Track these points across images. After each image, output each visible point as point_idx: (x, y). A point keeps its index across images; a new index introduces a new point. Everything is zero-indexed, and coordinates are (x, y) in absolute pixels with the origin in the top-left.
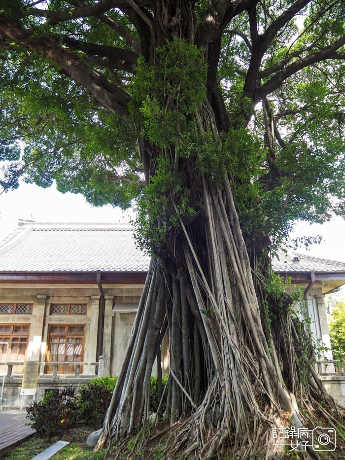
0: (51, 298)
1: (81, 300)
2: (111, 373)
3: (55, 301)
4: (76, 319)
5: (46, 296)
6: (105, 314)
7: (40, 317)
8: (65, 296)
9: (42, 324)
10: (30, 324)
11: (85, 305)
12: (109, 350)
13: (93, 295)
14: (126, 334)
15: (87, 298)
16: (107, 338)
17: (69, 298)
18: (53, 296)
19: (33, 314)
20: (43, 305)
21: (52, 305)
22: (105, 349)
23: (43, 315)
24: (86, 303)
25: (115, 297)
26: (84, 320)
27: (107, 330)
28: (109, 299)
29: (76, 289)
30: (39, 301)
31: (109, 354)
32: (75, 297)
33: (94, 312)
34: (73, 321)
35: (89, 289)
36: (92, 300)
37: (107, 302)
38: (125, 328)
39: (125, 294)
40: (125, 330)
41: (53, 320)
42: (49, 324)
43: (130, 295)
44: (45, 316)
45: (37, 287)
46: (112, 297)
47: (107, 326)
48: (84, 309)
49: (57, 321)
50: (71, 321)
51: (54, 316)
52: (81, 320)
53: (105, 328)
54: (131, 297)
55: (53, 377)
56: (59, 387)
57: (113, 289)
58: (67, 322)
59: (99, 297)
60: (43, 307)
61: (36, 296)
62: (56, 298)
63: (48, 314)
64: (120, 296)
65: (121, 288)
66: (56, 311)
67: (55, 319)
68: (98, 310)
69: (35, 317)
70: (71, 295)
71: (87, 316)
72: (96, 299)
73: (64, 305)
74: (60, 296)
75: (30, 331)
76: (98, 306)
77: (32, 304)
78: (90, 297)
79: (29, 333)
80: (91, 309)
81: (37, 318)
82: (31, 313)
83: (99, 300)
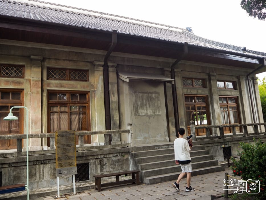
0: (47, 60)
1: (81, 66)
2: (121, 140)
3: (53, 64)
4: (79, 86)
5: (42, 57)
6: (110, 81)
7: (36, 81)
8: (64, 60)
9: (40, 90)
10: (23, 89)
12: (118, 118)
13: (95, 61)
14: (136, 101)
15: (89, 64)
16: (114, 106)
17: (68, 62)
18: (49, 59)
19: (26, 78)
20: (39, 67)
21: (48, 69)
22: (113, 117)
23: (41, 79)
24: (87, 69)
25: (118, 64)
26: (88, 86)
27: (114, 98)
28: (112, 66)
29: (76, 53)
30: (33, 63)
31: (118, 122)
32: (74, 61)
33: (99, 78)
34: (76, 87)
35: (91, 54)
36: (95, 65)
37: (110, 69)
38: (134, 95)
39: (126, 63)
40: (134, 98)
41: (52, 85)
42: (48, 90)
43: (131, 64)
44: (42, 80)
45: (29, 46)
47: (113, 94)
48: (85, 76)
49: (57, 87)
50: (72, 87)
51: (53, 81)
52: (84, 87)
53: (111, 95)
55: (80, 149)
56: (89, 160)
58: (69, 88)
59: (103, 63)
60: (39, 70)
61: (30, 57)
62: (53, 62)
63: (45, 78)
64: (122, 64)
65: (123, 56)
66: (53, 76)
67: (55, 85)
68: (102, 77)
69: (30, 81)
70: (70, 59)
71: (90, 83)
72: (99, 65)
73: (63, 70)
74: (58, 59)
75: (23, 98)
76: (101, 73)
77: (23, 66)
78: (92, 63)
79: (23, 100)
80: (94, 75)
81: (32, 82)
82: (22, 76)
83: (103, 66)
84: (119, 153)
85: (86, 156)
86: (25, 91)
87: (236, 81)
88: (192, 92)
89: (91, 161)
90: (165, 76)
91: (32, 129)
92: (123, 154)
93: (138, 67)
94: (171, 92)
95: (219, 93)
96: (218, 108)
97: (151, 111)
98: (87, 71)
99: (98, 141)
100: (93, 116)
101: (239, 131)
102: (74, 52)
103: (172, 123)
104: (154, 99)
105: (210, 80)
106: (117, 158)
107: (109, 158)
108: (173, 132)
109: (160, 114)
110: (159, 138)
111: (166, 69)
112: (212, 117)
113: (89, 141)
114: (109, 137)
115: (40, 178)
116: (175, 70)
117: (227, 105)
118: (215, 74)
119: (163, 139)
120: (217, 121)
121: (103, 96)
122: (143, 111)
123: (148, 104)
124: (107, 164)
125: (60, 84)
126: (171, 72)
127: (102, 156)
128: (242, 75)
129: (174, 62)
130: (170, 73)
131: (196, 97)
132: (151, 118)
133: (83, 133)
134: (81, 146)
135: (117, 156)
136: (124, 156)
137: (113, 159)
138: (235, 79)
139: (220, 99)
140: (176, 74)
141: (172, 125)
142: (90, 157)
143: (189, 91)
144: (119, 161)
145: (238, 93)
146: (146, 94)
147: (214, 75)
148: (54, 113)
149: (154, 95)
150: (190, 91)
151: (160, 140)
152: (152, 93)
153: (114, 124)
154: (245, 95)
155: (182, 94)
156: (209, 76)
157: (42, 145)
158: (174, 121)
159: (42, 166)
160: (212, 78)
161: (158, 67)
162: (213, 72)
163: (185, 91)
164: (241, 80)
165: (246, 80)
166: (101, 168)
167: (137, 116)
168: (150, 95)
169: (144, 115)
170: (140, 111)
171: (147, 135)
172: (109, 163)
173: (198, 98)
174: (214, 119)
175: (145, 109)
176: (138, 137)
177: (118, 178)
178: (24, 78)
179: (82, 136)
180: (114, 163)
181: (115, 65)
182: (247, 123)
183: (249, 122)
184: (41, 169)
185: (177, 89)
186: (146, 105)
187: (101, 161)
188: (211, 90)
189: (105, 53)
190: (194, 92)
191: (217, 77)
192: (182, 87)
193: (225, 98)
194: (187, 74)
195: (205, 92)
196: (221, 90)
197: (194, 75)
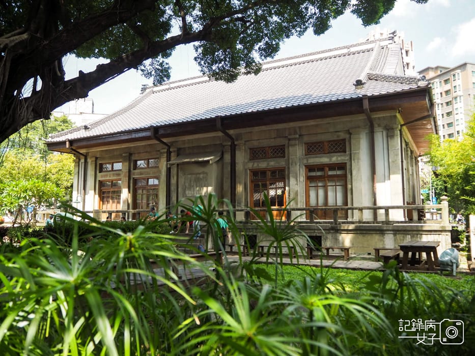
0: (133, 155)
5: (129, 154)
9: (128, 178)
12: (175, 199)
13: (162, 149)
14: (185, 183)
15: (159, 153)
16: (173, 188)
17: (145, 153)
18: (135, 154)
20: (127, 161)
21: (134, 161)
22: (172, 198)
23: (128, 171)
25: (179, 149)
26: (157, 172)
27: (173, 181)
28: (174, 151)
30: (124, 159)
32: (149, 152)
36: (162, 153)
37: (172, 154)
39: (186, 146)
40: (183, 180)
41: (135, 174)
42: (134, 178)
46: (176, 149)
47: (173, 177)
49: (138, 175)
53: (172, 178)
57: (177, 141)
59: (166, 150)
60: (127, 164)
61: (122, 155)
62: (136, 155)
63: (132, 170)
72: (164, 153)
74: (140, 153)
83: (166, 153)
87: (344, 139)
88: (260, 165)
94: (229, 169)
95: (306, 162)
102: (148, 145)
104: (201, 179)
105: (289, 146)
111: (225, 143)
112: (287, 196)
116: (236, 143)
117: (325, 178)
118: (297, 136)
120: (293, 203)
121: (165, 179)
122: (190, 192)
123: (195, 185)
126: (231, 146)
128: (358, 127)
130: (230, 148)
131: (268, 172)
138: (343, 136)
139: (310, 168)
140: (237, 147)
145: (347, 158)
146: (194, 176)
147: (295, 139)
149: (201, 176)
150: (258, 165)
152: (200, 174)
155: (245, 169)
160: (292, 142)
162: (295, 133)
163: (250, 165)
167: (185, 198)
168: (198, 175)
169: (192, 196)
170: (187, 192)
175: (192, 190)
185: (236, 165)
186: (193, 186)
190: (263, 165)
191: (306, 139)
192: (247, 161)
193: (321, 168)
194: (255, 144)
195: (281, 163)
196: (310, 158)
197: (265, 143)
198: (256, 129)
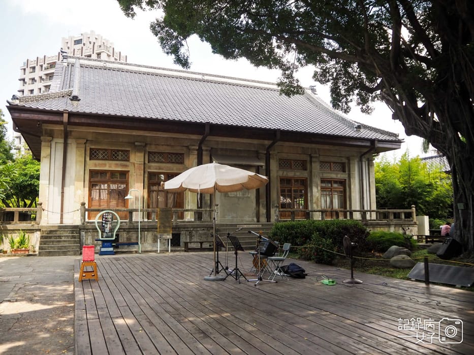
0: (148, 146)
1: (178, 150)
3: (153, 149)
4: (175, 168)
5: (144, 143)
7: (140, 164)
8: (163, 145)
9: (142, 172)
10: (129, 171)
11: (182, 154)
12: (209, 198)
13: (190, 145)
15: (184, 148)
17: (166, 146)
18: (150, 144)
19: (131, 161)
20: (142, 152)
21: (150, 153)
22: (204, 197)
24: (183, 152)
25: (212, 148)
26: (183, 169)
28: (207, 150)
29: (174, 138)
30: (138, 149)
31: (209, 202)
32: (172, 146)
33: (193, 162)
34: (172, 170)
35: (187, 139)
36: (190, 150)
37: (204, 153)
39: (220, 146)
41: (152, 168)
42: (148, 172)
43: (224, 148)
44: (144, 163)
45: (134, 134)
48: (181, 159)
49: (156, 169)
50: (170, 170)
51: (153, 164)
52: (180, 169)
54: (226, 149)
55: (175, 223)
57: (210, 141)
59: (197, 148)
60: (143, 154)
61: (134, 143)
62: (153, 147)
63: (147, 162)
64: (216, 147)
65: (218, 140)
66: (153, 159)
67: (154, 167)
68: (197, 161)
69: (134, 164)
70: (168, 144)
71: (185, 165)
72: (194, 149)
73: (161, 154)
74: (158, 145)
75: (128, 178)
76: (196, 156)
77: (129, 151)
78: (187, 147)
79: (128, 180)
80: (189, 159)
81: (136, 165)
82: (128, 160)
83: (197, 150)
84: (205, 227)
85: (179, 228)
86: (130, 173)
87: (345, 163)
89: (182, 232)
90: (259, 159)
91: (136, 204)
92: (209, 229)
93: (232, 150)
95: (321, 175)
96: (318, 192)
97: (241, 193)
98: (183, 154)
99: (189, 217)
100: (187, 195)
101: (343, 217)
102: (171, 138)
103: (263, 204)
105: (311, 162)
106: (203, 232)
107: (197, 231)
108: (263, 214)
109: (249, 196)
110: (247, 219)
111: (260, 151)
112: (309, 201)
113: (182, 217)
114: (199, 215)
115: (144, 241)
116: (271, 153)
117: (331, 189)
118: (318, 156)
119: (250, 219)
120: (315, 206)
122: (232, 193)
124: (195, 236)
125: (158, 166)
126: (266, 154)
127: (192, 229)
128: (353, 156)
129: (270, 144)
130: (265, 156)
131: (293, 180)
132: (241, 200)
133: (177, 210)
134: (175, 220)
135: (204, 230)
136: (209, 231)
137: (201, 232)
138: (344, 160)
139: (323, 181)
140: (271, 156)
141: (262, 206)
142: (182, 229)
143: (285, 173)
144: (205, 234)
145: (347, 176)
147: (316, 157)
148: (153, 191)
150: (287, 174)
151: (247, 220)
153: (205, 203)
154: (354, 178)
155: (277, 176)
156: (311, 157)
157: (143, 218)
158: (265, 202)
159: (146, 232)
160: (313, 159)
161: (253, 149)
162: (316, 153)
163: (281, 173)
164: (351, 162)
165: (358, 162)
166: (190, 238)
167: (226, 198)
169: (234, 197)
171: (234, 215)
172: (196, 235)
173: (297, 181)
174: (312, 203)
176: (226, 216)
177: (201, 245)
178: (129, 161)
179: (176, 213)
180: (200, 235)
181: (209, 149)
182: (353, 209)
183: (356, 208)
184: (146, 235)
185: (271, 172)
187: (190, 233)
188: (311, 172)
189: (200, 137)
190: (291, 174)
191: (322, 159)
192: (278, 169)
193: (329, 181)
194: (284, 156)
195: (304, 174)
196: (324, 173)
197: (292, 156)
198: (287, 144)
